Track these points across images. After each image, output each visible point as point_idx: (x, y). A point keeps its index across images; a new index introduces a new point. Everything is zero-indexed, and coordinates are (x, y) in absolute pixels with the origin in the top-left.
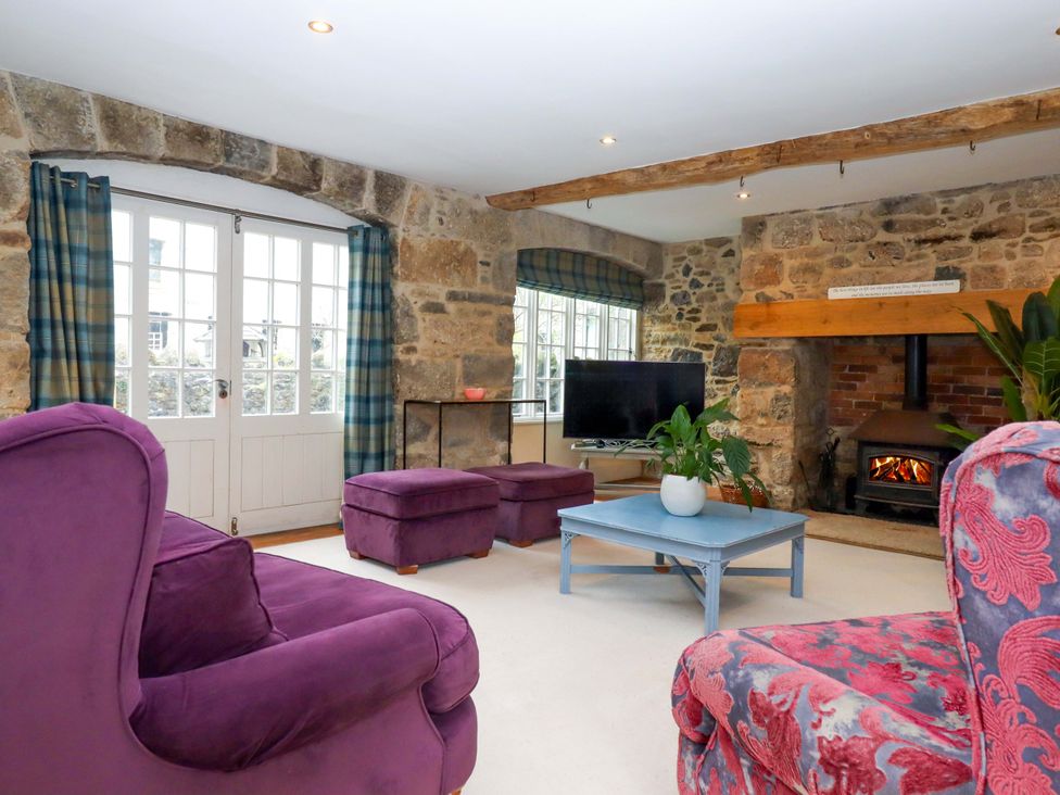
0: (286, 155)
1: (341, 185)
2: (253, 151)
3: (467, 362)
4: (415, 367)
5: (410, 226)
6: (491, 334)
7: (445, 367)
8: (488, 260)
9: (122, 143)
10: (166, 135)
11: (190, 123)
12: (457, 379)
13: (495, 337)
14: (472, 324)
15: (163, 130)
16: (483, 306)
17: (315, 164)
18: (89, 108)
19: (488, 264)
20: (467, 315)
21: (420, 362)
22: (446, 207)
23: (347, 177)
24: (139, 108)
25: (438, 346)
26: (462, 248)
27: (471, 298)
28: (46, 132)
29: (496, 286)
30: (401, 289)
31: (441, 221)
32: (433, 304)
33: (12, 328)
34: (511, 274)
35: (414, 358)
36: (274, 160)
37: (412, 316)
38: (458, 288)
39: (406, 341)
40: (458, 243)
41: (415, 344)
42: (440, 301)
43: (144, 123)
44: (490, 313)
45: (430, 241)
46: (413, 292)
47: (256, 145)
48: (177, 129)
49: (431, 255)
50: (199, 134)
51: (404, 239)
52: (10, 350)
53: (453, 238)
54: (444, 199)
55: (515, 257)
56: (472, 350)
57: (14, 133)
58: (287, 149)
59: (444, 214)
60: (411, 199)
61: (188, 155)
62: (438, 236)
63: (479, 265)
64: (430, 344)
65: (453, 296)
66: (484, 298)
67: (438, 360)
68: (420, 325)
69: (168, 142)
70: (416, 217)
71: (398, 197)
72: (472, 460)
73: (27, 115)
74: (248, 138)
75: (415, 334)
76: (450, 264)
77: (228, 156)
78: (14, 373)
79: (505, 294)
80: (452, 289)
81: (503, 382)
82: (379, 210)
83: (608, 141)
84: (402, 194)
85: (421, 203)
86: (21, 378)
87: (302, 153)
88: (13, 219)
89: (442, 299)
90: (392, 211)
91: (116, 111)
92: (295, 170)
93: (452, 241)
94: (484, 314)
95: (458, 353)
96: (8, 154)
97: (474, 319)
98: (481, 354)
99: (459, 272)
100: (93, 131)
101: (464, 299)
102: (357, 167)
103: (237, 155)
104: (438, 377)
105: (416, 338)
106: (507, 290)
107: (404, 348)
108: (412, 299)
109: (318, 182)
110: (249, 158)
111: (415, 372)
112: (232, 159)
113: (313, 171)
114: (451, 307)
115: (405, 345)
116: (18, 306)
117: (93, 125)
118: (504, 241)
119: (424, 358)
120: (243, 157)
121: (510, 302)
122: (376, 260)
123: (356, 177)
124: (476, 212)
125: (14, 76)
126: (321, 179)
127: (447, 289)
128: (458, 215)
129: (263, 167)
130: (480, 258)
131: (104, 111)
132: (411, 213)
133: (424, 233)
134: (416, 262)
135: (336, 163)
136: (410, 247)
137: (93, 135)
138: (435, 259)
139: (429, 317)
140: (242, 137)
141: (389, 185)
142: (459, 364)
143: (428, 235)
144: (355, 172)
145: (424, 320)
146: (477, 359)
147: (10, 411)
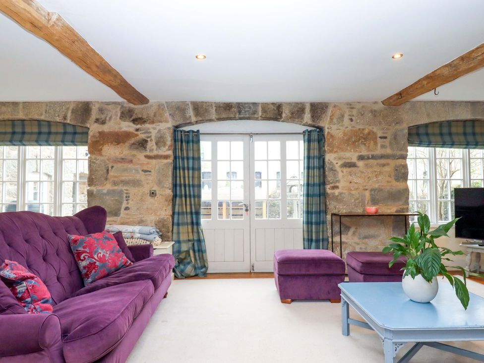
0: (265, 106)
1: (292, 114)
2: (250, 108)
3: (373, 192)
4: (338, 196)
5: (331, 126)
6: (390, 176)
7: (358, 196)
8: (385, 135)
9: (200, 116)
10: (216, 110)
11: (225, 103)
12: (366, 202)
13: (393, 178)
14: (375, 172)
15: (214, 108)
16: (383, 161)
17: (279, 107)
18: (189, 107)
19: (385, 138)
20: (371, 167)
21: (341, 194)
22: (355, 112)
23: (296, 109)
24: (206, 103)
25: (351, 185)
26: (366, 131)
27: (373, 157)
28: (175, 119)
29: (392, 149)
30: (329, 157)
31: (351, 120)
32: (348, 163)
33: (166, 187)
34: (404, 141)
35: (336, 192)
36: (260, 109)
37: (335, 171)
38: (364, 153)
39: (331, 183)
40: (363, 130)
41: (337, 184)
42: (352, 161)
43: (208, 107)
44: (388, 164)
45: (344, 131)
46: (335, 158)
47: (251, 105)
48: (220, 107)
49: (345, 138)
50: (228, 107)
51: (328, 133)
52: (165, 195)
53: (361, 127)
54: (352, 108)
55: (406, 131)
56: (377, 186)
57: (167, 121)
58: (265, 103)
59: (353, 116)
60: (332, 112)
61: (224, 116)
62: (350, 128)
63: (378, 139)
64: (348, 184)
65: (361, 158)
66: (382, 157)
67: (353, 192)
68: (340, 175)
69: (216, 112)
70: (335, 120)
71: (324, 112)
72: (379, 247)
73: (170, 115)
74: (247, 103)
75: (337, 179)
76: (358, 141)
77: (240, 112)
78: (166, 203)
79: (399, 153)
80: (360, 154)
81: (401, 203)
82: (313, 121)
83: (397, 56)
84: (326, 111)
85: (338, 113)
86: (169, 205)
87: (273, 104)
88: (167, 151)
89: (354, 160)
90: (320, 120)
91: (198, 106)
92: (269, 112)
93: (360, 129)
94: (384, 165)
95: (366, 188)
96: (164, 129)
97: (378, 169)
98: (383, 188)
99: (365, 144)
100: (190, 115)
101: (368, 158)
102: (301, 103)
103: (243, 111)
104: (353, 201)
105: (338, 181)
106: (401, 150)
107: (331, 187)
108: (335, 162)
109: (280, 114)
110: (248, 111)
111: (337, 199)
112: (241, 113)
113: (279, 110)
114: (361, 164)
115: (331, 185)
116: (168, 180)
117: (190, 113)
118: (397, 123)
119: (344, 191)
120: (246, 112)
121: (404, 157)
122: (315, 145)
123: (300, 108)
124: (375, 111)
125: (166, 102)
126: (282, 113)
127: (357, 154)
128: (362, 115)
129: (254, 114)
130: (379, 135)
131: (194, 107)
132: (331, 119)
133: (341, 128)
134: (336, 143)
135: (289, 104)
136: (332, 136)
137: (190, 116)
138: (348, 140)
139: (345, 170)
140: (245, 103)
141: (318, 109)
142: (367, 194)
143: (343, 128)
144: (300, 106)
145: (342, 172)
146: (380, 190)
147: (165, 216)
